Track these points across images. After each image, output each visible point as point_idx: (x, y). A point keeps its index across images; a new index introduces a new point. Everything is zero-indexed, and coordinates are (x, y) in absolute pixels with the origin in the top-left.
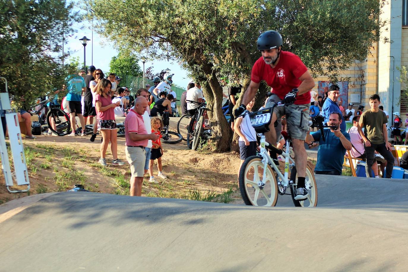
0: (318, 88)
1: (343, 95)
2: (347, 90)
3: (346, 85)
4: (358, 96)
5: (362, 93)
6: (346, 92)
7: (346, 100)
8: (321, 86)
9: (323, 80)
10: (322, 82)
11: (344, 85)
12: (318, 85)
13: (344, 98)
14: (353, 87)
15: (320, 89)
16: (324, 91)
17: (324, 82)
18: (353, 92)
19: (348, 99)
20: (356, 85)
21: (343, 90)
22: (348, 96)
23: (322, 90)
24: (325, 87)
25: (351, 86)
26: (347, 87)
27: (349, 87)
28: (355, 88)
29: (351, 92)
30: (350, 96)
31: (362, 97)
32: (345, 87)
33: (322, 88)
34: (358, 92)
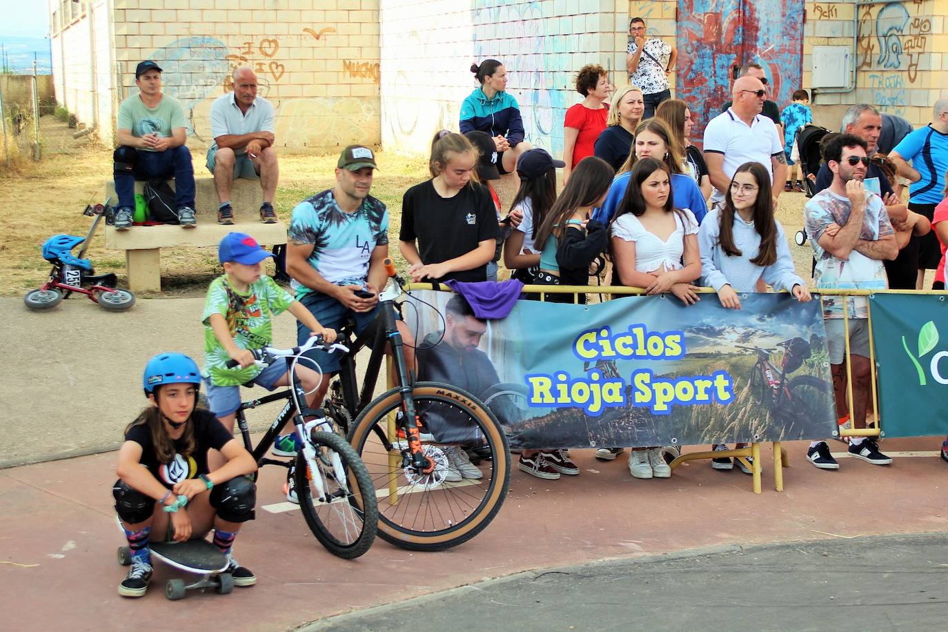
0: (677, 20)
1: (783, 50)
2: (799, 26)
3: (798, 6)
4: (845, 56)
6: (798, 36)
7: (796, 74)
8: (691, 6)
11: (788, 3)
12: (674, 5)
13: (787, 65)
14: (823, 13)
15: (685, 23)
16: (700, 35)
18: (823, 39)
19: (804, 69)
20: (837, 6)
21: (784, 30)
22: (804, 56)
23: (691, 26)
24: (705, 14)
25: (814, 11)
26: (802, 12)
27: (809, 16)
28: (834, 18)
29: (815, 39)
30: (811, 54)
31: (874, 65)
32: (790, 15)
33: (694, 17)
34: (843, 37)
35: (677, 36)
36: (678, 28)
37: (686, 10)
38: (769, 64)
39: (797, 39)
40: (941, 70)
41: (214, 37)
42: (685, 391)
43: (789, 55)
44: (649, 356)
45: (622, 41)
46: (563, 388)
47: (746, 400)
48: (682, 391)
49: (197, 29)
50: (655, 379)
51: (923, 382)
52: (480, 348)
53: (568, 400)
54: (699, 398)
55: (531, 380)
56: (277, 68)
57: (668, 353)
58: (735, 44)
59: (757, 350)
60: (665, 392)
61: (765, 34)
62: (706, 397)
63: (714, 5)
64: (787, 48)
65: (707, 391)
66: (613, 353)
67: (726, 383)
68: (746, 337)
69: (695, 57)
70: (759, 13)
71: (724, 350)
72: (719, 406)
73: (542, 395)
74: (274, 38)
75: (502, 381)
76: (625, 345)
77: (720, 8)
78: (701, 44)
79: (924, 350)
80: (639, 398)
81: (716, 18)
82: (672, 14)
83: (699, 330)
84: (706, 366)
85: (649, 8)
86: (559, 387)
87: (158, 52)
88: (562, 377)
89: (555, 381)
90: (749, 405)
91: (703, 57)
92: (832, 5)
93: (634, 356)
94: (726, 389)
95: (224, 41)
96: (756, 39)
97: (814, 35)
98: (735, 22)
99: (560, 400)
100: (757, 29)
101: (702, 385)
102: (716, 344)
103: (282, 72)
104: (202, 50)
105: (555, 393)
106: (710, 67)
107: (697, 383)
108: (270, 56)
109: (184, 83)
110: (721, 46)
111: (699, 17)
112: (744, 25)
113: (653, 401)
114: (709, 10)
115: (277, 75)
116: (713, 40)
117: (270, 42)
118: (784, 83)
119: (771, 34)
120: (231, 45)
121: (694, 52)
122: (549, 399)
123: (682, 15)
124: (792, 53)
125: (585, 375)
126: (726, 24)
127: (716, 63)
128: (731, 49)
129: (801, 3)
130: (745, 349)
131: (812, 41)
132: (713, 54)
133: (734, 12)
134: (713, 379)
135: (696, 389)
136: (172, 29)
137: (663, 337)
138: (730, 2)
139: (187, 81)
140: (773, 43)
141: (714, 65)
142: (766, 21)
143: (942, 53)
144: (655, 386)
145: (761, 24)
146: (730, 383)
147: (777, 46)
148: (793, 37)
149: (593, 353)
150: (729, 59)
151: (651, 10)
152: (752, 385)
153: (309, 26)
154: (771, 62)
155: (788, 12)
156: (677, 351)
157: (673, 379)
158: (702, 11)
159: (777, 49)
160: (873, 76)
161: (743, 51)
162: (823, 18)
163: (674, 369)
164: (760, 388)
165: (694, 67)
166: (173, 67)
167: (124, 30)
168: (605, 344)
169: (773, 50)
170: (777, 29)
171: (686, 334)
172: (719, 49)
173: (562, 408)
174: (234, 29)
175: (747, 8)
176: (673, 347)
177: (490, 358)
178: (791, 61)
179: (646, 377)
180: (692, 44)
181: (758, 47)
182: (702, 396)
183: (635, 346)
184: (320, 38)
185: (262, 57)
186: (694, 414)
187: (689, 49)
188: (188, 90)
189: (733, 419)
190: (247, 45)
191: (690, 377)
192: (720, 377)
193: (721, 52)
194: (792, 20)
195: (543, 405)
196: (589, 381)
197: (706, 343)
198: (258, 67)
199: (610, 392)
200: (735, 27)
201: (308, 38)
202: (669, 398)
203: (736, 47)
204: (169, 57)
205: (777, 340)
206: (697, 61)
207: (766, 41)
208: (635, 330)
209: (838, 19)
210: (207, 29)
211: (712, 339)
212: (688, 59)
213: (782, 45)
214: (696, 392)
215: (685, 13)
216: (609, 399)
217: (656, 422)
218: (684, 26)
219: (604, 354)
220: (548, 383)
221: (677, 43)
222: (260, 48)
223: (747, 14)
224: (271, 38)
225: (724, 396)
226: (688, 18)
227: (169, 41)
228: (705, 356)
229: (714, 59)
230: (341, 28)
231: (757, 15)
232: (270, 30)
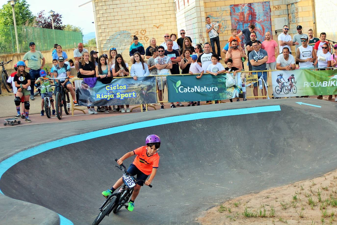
0: (231, 15)
1: (264, 20)
2: (269, 13)
3: (268, 7)
4: (285, 20)
5: (291, 15)
6: (269, 16)
7: (269, 27)
8: (234, 11)
9: (236, 4)
10: (235, 5)
11: (265, 7)
12: (229, 11)
13: (266, 25)
14: (276, 8)
15: (233, 16)
16: (238, 19)
17: (237, 5)
18: (277, 16)
19: (272, 25)
20: (281, 6)
21: (264, 14)
22: (272, 21)
23: (235, 17)
24: (239, 13)
25: (273, 8)
26: (269, 9)
27: (272, 9)
28: (280, 9)
29: (275, 16)
30: (274, 21)
31: (291, 21)
32: (265, 10)
33: (236, 14)
34: (284, 15)
35: (231, 20)
36: (231, 17)
37: (233, 12)
38: (261, 25)
39: (269, 17)
40: (303, 22)
41: (127, 31)
42: (127, 95)
43: (267, 22)
44: (120, 89)
45: (204, 24)
46: (102, 96)
47: (139, 97)
48: (126, 95)
49: (121, 29)
50: (121, 93)
51: (177, 92)
52: (88, 89)
53: (103, 98)
54: (129, 97)
55: (97, 95)
56: (146, 38)
57: (124, 89)
58: (249, 20)
59: (141, 87)
60: (123, 96)
61: (258, 16)
62: (131, 96)
63: (241, 10)
64: (266, 20)
65: (131, 95)
66: (112, 89)
67: (135, 94)
68: (139, 85)
69: (237, 25)
70: (256, 10)
71: (134, 88)
72: (133, 98)
73: (98, 97)
74: (145, 29)
75: (91, 95)
76: (115, 88)
77: (243, 11)
78: (239, 21)
79: (177, 86)
80: (117, 97)
81: (243, 14)
82: (229, 14)
83: (130, 84)
84: (131, 91)
85: (222, 13)
86: (101, 96)
87: (110, 37)
88: (102, 94)
89: (101, 95)
90: (139, 98)
91: (240, 25)
92: (279, 6)
93: (117, 89)
94: (135, 95)
95: (130, 31)
96: (256, 18)
97: (274, 15)
98: (249, 14)
99: (102, 98)
100: (256, 15)
101: (130, 94)
102: (133, 87)
103: (148, 39)
104: (123, 35)
105: (101, 97)
106: (242, 27)
107: (129, 94)
108: (144, 35)
109: (119, 45)
110: (245, 21)
111: (237, 14)
112: (251, 14)
113: (120, 97)
114: (240, 11)
115: (146, 40)
116: (242, 20)
117: (143, 30)
118: (266, 30)
119: (260, 16)
120: (132, 32)
121: (237, 24)
122: (100, 98)
123: (232, 14)
124: (268, 21)
125: (107, 94)
126: (246, 15)
127: (244, 26)
128: (248, 22)
129: (269, 6)
130: (139, 87)
131: (274, 17)
132: (243, 24)
133: (248, 11)
134: (132, 93)
135: (129, 95)
136: (114, 29)
137: (123, 86)
138: (246, 8)
139: (120, 44)
140: (261, 19)
141: (243, 27)
142: (258, 13)
143: (302, 17)
144: (121, 95)
145: (257, 14)
146: (136, 94)
147: (262, 19)
148: (267, 16)
149: (109, 89)
150: (248, 25)
151: (223, 13)
152: (140, 94)
153: (155, 25)
154: (261, 24)
155: (265, 9)
156: (125, 88)
157: (124, 93)
158: (238, 12)
159: (262, 20)
160: (292, 25)
161: (252, 22)
162: (276, 10)
163: (124, 91)
164: (141, 94)
165: (237, 28)
166: (115, 41)
167: (100, 31)
168: (111, 88)
169: (261, 21)
170: (262, 15)
171: (127, 85)
172: (244, 22)
173: (102, 99)
174: (133, 27)
175: (252, 9)
176: (125, 87)
177: (89, 91)
178: (267, 23)
179: (119, 93)
180: (236, 22)
181: (257, 20)
182: (130, 96)
183: (117, 88)
184: (159, 28)
185: (141, 35)
186: (128, 100)
187: (235, 23)
188: (120, 47)
189: (136, 100)
190: (137, 32)
191: (128, 93)
192: (134, 93)
193: (245, 23)
194: (266, 11)
195: (98, 99)
196: (107, 95)
197: (131, 86)
198: (140, 38)
199: (112, 96)
200: (249, 15)
201: (155, 28)
202: (124, 97)
203: (250, 21)
204: (114, 38)
205: (146, 85)
206: (238, 26)
207: (259, 18)
208: (117, 85)
209: (281, 9)
210: (125, 28)
211: (132, 86)
212: (235, 26)
213: (264, 19)
214: (129, 96)
215: (233, 13)
216: (111, 97)
217: (121, 101)
218: (233, 17)
219: (111, 90)
220: (99, 95)
221: (231, 22)
222: (141, 32)
223: (252, 11)
224: (144, 29)
225: (134, 96)
226: (234, 14)
227: (113, 33)
228: (131, 89)
229: (243, 25)
230: (165, 24)
231: (255, 11)
232: (143, 27)
